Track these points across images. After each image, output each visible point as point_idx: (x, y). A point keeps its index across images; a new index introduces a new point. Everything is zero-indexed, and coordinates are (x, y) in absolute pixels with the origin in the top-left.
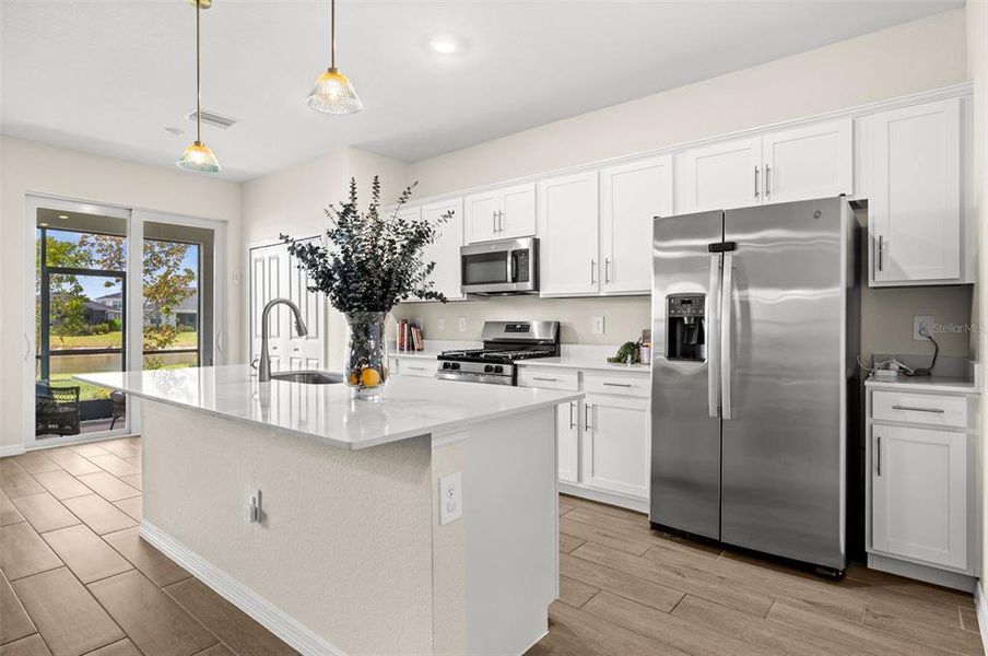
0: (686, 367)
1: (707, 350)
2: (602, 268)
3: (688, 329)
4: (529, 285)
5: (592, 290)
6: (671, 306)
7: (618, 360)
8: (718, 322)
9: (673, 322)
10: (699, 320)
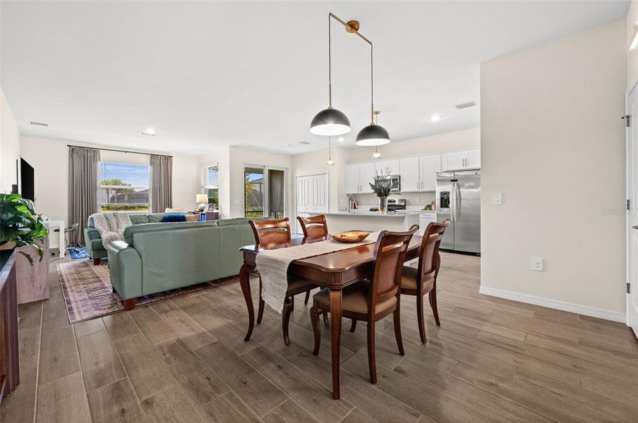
0: (446, 210)
1: (450, 205)
2: (420, 184)
3: (446, 200)
4: (398, 189)
5: (417, 190)
6: (441, 195)
7: (425, 209)
8: (453, 200)
9: (442, 199)
10: (449, 198)
